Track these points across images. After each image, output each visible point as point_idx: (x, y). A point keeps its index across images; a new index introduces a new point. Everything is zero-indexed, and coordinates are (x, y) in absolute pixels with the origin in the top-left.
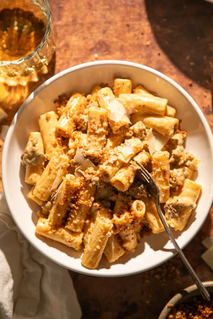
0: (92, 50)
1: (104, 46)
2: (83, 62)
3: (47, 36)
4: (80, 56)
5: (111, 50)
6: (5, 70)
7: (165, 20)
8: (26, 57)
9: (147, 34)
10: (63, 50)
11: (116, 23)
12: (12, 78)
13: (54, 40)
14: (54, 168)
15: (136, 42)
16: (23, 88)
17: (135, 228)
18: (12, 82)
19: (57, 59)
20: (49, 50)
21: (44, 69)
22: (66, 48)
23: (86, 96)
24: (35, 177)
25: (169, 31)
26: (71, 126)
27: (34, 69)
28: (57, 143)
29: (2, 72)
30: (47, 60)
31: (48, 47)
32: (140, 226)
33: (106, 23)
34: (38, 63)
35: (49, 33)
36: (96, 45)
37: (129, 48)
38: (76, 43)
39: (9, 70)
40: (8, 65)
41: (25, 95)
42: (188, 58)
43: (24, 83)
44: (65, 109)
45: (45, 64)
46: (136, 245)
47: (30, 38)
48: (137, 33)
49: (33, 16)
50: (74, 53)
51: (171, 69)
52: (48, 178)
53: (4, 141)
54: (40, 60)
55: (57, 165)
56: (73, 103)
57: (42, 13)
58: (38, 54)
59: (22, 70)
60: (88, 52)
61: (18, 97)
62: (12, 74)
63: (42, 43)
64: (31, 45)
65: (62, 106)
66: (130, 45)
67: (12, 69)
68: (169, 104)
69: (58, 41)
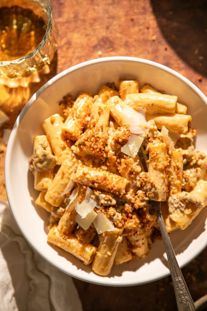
0: (95, 48)
1: (108, 43)
2: (86, 60)
3: (48, 33)
4: (83, 54)
5: (116, 46)
6: (5, 71)
7: (171, 13)
8: (26, 57)
9: (153, 28)
10: (64, 48)
11: (119, 18)
12: (13, 79)
13: (55, 37)
14: (67, 172)
15: (142, 37)
16: (24, 89)
17: (146, 232)
18: (13, 84)
19: (59, 58)
20: (50, 48)
21: (45, 68)
22: (68, 46)
23: (93, 96)
24: (46, 182)
25: (175, 24)
26: (78, 127)
27: (36, 69)
28: (66, 146)
29: (2, 73)
30: (49, 59)
31: (50, 45)
32: (151, 231)
33: (108, 18)
34: (40, 63)
35: (50, 30)
36: (99, 42)
37: (134, 43)
38: (78, 41)
39: (10, 71)
40: (8, 65)
41: (27, 97)
42: (196, 52)
43: (26, 84)
44: (72, 110)
45: (47, 64)
46: (147, 251)
47: (30, 36)
48: (142, 27)
49: (33, 14)
50: (76, 51)
51: (179, 64)
52: (61, 183)
53: (6, 146)
54: (42, 59)
55: (70, 169)
56: (79, 104)
57: (42, 9)
58: (40, 52)
59: (23, 70)
60: (92, 49)
61: (19, 99)
62: (12, 75)
63: (43, 42)
64: (32, 44)
65: (68, 108)
66: (136, 41)
67: (13, 69)
68: (179, 101)
69: (59, 39)
